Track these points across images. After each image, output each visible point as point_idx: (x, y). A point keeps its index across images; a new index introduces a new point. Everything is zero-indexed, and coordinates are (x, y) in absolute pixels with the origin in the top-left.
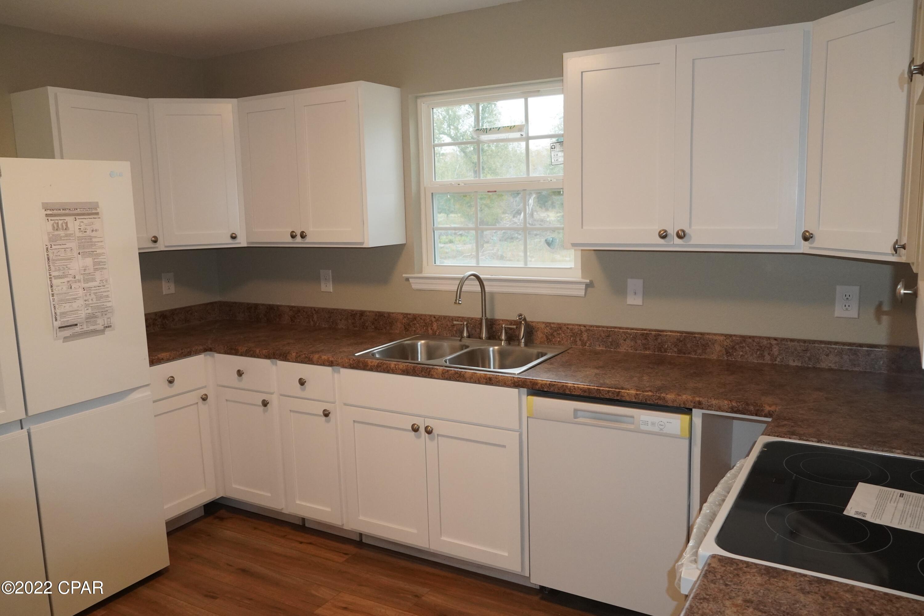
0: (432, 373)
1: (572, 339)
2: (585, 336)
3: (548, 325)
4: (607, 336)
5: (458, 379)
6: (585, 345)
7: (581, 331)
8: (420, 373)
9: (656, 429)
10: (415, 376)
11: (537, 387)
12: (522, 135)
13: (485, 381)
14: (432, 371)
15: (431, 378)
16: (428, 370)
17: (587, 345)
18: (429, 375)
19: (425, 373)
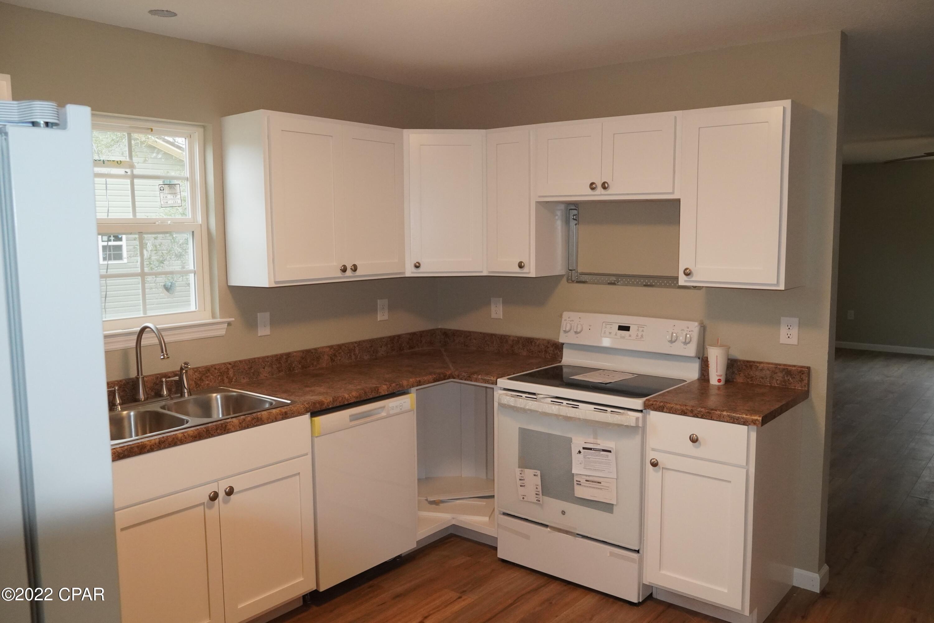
0: (229, 427)
1: (219, 379)
2: (231, 373)
3: (195, 370)
4: (250, 368)
5: (255, 424)
6: (232, 382)
7: (228, 368)
8: (215, 432)
9: (398, 410)
10: (210, 437)
11: (324, 406)
12: (126, 172)
13: (281, 417)
14: (228, 425)
15: (228, 433)
16: (224, 426)
17: (234, 380)
18: (225, 431)
19: (221, 430)
